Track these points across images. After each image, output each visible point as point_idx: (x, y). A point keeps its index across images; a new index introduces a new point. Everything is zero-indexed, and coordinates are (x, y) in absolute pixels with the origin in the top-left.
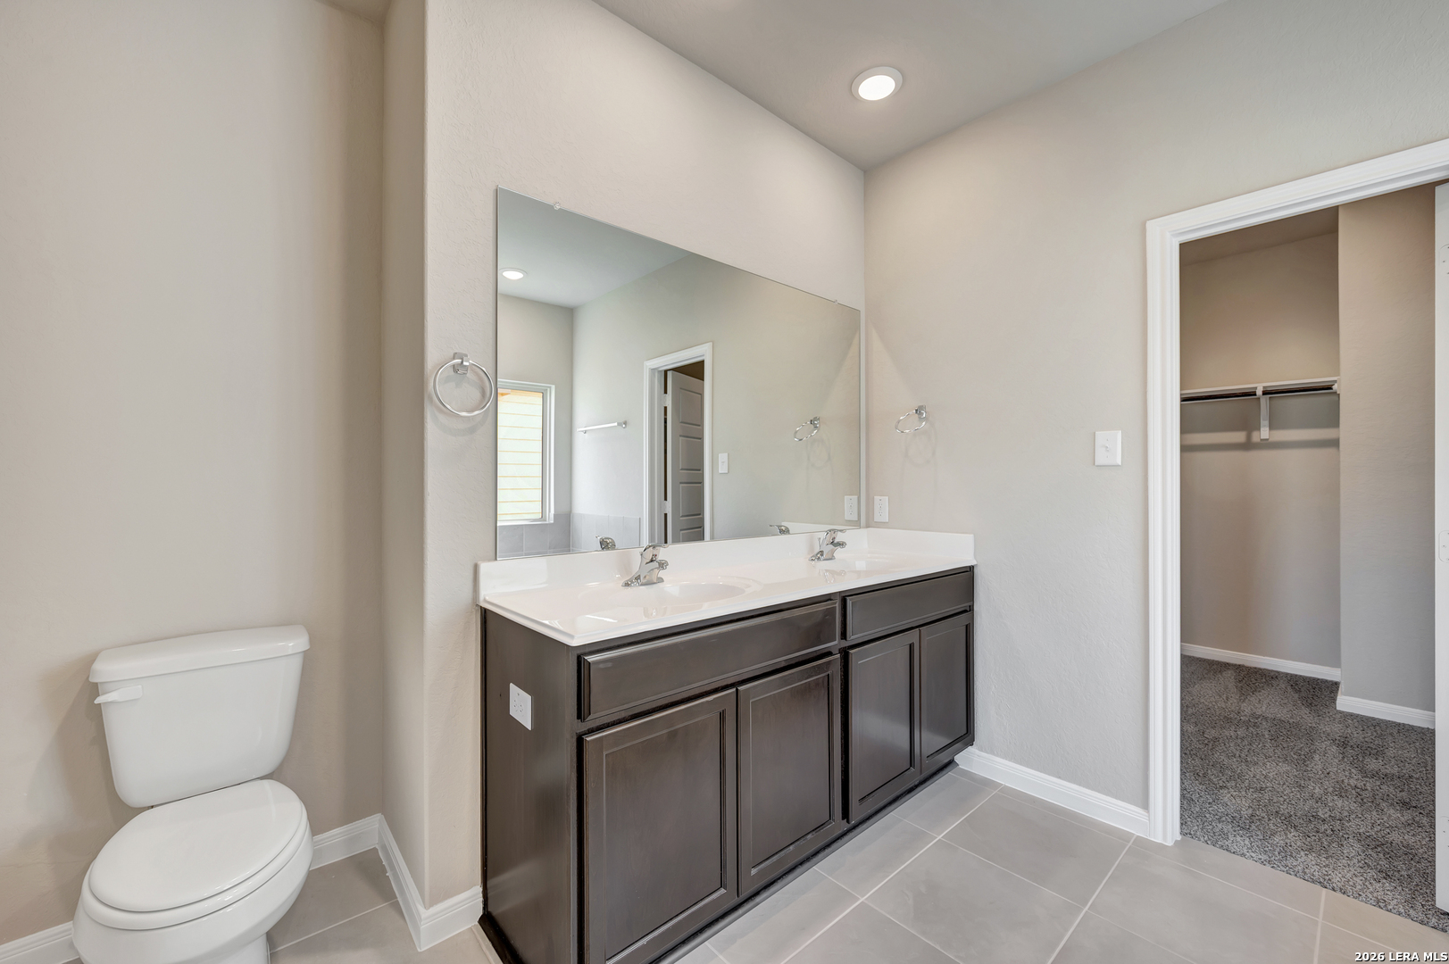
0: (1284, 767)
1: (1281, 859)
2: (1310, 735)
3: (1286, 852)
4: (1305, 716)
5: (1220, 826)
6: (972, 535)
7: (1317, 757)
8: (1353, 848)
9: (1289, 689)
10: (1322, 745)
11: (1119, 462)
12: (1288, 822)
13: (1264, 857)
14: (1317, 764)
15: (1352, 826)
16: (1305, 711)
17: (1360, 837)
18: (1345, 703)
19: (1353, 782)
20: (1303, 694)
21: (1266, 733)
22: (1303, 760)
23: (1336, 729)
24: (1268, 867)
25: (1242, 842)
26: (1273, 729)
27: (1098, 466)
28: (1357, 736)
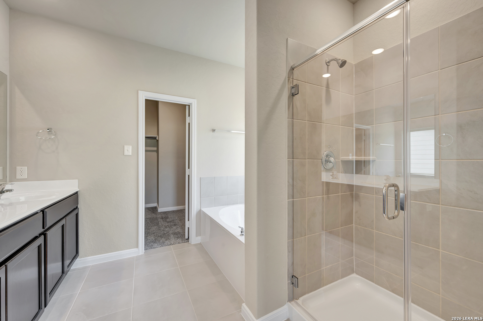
0: (155, 227)
1: (163, 244)
2: (156, 219)
3: (163, 243)
4: (154, 215)
5: (151, 244)
6: (77, 180)
7: (159, 223)
8: (172, 236)
9: (149, 211)
10: (159, 220)
11: (131, 154)
12: (161, 237)
13: (160, 245)
14: (160, 224)
15: (171, 232)
16: (153, 214)
17: (172, 234)
18: (160, 210)
19: (167, 225)
20: (151, 211)
21: (149, 222)
22: (158, 224)
23: (160, 216)
24: (162, 247)
25: (156, 245)
26: (150, 220)
27: (125, 155)
28: (164, 216)
